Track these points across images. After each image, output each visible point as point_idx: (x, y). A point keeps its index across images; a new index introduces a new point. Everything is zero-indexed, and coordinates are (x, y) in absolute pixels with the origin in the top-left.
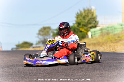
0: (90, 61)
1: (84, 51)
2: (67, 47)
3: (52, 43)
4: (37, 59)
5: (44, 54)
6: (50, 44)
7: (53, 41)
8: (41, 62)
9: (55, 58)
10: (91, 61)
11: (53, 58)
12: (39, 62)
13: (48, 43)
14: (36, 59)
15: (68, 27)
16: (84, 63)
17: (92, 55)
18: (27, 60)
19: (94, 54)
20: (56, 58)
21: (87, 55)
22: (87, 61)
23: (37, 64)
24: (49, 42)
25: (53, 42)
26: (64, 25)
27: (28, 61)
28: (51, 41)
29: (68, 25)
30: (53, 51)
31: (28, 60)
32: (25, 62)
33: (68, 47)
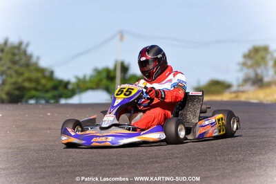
0: (214, 135)
1: (198, 111)
3: (128, 93)
4: (94, 132)
5: (109, 119)
6: (122, 96)
7: (129, 89)
8: (103, 139)
9: (134, 129)
10: (216, 134)
11: (129, 130)
12: (99, 140)
13: (117, 95)
14: (90, 131)
16: (202, 138)
17: (219, 120)
18: (71, 135)
19: (222, 119)
20: (136, 130)
21: (207, 123)
22: (208, 135)
23: (94, 144)
24: (121, 91)
25: (131, 93)
27: (73, 136)
28: (125, 90)
29: (159, 51)
30: (130, 112)
31: (73, 134)
32: (65, 139)
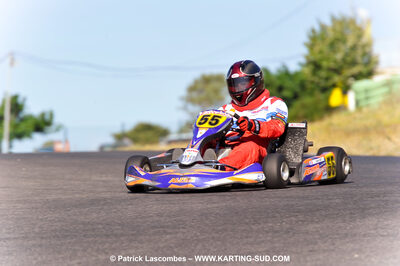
0: (322, 178)
2: (255, 131)
3: (214, 122)
6: (207, 125)
7: (215, 116)
10: (326, 177)
13: (200, 123)
15: (257, 75)
17: (328, 159)
18: (139, 175)
19: (332, 158)
21: (314, 162)
22: (316, 178)
24: (205, 119)
25: (217, 121)
26: (243, 70)
28: (210, 118)
29: (255, 68)
31: (143, 173)
32: (131, 180)
33: (258, 132)
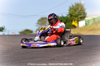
1: (69, 36)
8: (35, 45)
9: (46, 42)
10: (75, 44)
15: (55, 17)
16: (69, 45)
19: (77, 39)
21: (71, 40)
22: (72, 44)
25: (45, 29)
26: (52, 16)
30: (45, 36)
33: (57, 31)
